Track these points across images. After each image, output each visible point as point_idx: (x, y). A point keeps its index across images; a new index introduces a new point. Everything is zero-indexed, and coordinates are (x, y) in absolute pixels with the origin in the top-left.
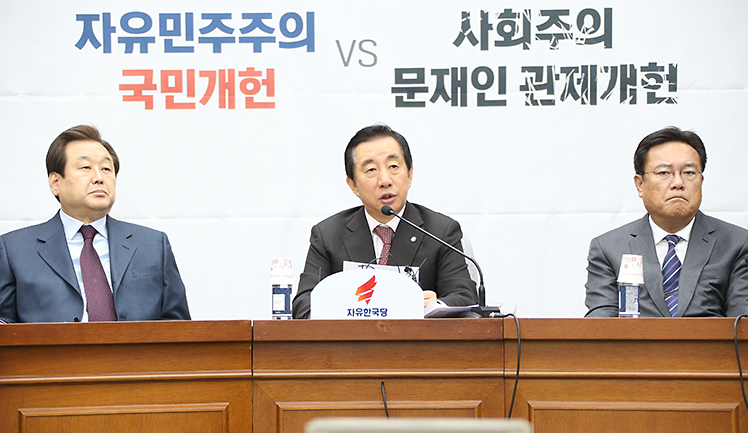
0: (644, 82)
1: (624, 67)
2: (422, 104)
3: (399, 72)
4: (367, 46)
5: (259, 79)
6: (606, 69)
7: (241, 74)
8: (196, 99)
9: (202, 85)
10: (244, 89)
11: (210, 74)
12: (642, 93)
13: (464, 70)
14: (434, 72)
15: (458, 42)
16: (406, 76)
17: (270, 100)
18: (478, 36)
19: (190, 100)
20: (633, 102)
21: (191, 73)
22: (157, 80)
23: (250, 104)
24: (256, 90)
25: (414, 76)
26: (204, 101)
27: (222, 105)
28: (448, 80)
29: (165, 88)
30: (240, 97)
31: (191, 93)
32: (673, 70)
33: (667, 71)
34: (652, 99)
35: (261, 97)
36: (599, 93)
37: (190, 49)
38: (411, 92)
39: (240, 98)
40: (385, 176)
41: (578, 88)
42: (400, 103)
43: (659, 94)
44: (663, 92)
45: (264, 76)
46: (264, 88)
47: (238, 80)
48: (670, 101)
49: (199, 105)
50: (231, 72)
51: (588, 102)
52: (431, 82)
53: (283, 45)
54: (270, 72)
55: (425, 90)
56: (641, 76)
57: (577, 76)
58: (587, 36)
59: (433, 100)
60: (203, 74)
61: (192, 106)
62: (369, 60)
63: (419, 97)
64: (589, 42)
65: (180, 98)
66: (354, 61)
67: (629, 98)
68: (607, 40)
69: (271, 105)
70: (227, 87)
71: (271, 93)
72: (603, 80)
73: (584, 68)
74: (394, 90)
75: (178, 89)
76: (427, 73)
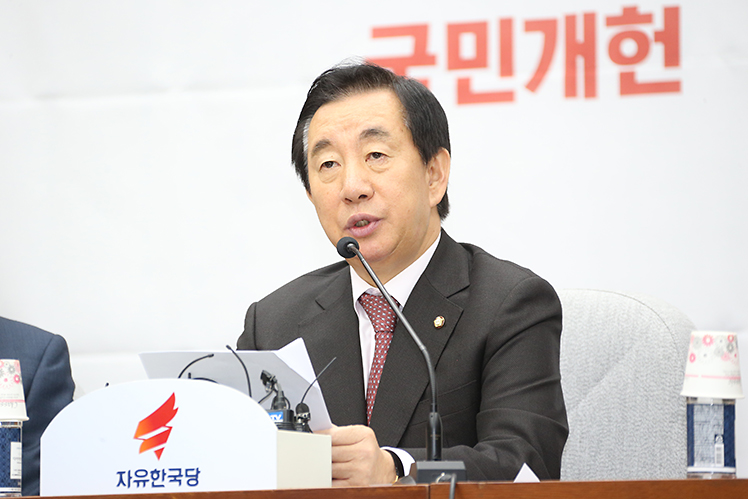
5: (648, 30)
7: (611, 21)
8: (518, 82)
9: (528, 48)
10: (616, 56)
11: (546, 27)
17: (670, 75)
19: (505, 84)
21: (506, 25)
22: (437, 45)
23: (629, 86)
24: (642, 54)
26: (533, 85)
27: (570, 90)
29: (456, 62)
31: (507, 68)
35: (652, 69)
39: (608, 73)
40: (354, 175)
45: (658, 24)
46: (657, 51)
47: (604, 35)
49: (522, 95)
50: (590, 19)
54: (672, 15)
60: (531, 26)
61: (507, 97)
65: (485, 80)
69: (673, 87)
70: (582, 50)
71: (672, 58)
75: (480, 61)
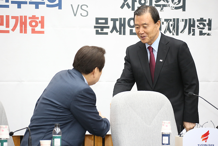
0: (198, 26)
1: (190, 20)
2: (107, 34)
3: (97, 19)
4: (83, 7)
5: (38, 20)
6: (183, 20)
7: (30, 18)
8: (10, 29)
9: (12, 22)
10: (31, 25)
11: (16, 18)
12: (197, 31)
13: (124, 19)
14: (112, 20)
15: (122, 7)
16: (100, 21)
17: (42, 30)
18: (131, 5)
19: (7, 29)
20: (194, 34)
21: (7, 17)
23: (33, 31)
24: (36, 25)
25: (104, 21)
26: (13, 30)
27: (21, 32)
28: (118, 23)
30: (29, 28)
31: (8, 26)
32: (210, 21)
33: (207, 22)
34: (201, 33)
35: (38, 29)
36: (180, 30)
37: (7, 6)
38: (102, 28)
41: (171, 28)
42: (97, 33)
43: (204, 31)
44: (206, 30)
45: (40, 19)
46: (40, 25)
47: (28, 21)
48: (208, 35)
49: (11, 31)
50: (25, 17)
51: (175, 34)
52: (110, 24)
53: (48, 6)
54: (43, 18)
55: (108, 27)
56: (197, 23)
57: (171, 23)
58: (175, 6)
59: (112, 32)
60: (13, 17)
61: (8, 32)
62: (85, 13)
63: (105, 30)
64: (176, 8)
66: (78, 14)
67: (192, 33)
68: (183, 8)
69: (43, 32)
70: (24, 24)
71: (42, 27)
72: (181, 25)
73: (174, 19)
74: (95, 27)
75: (2, 24)
76: (109, 20)
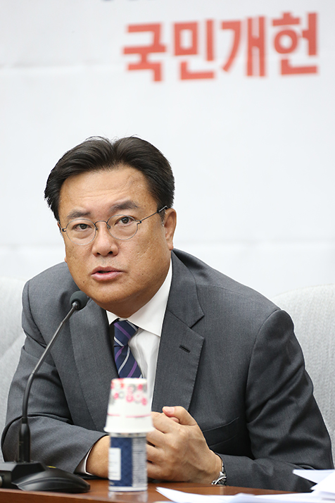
5: (298, 29)
7: (276, 23)
8: (217, 65)
9: (223, 40)
10: (278, 46)
11: (235, 26)
17: (311, 61)
19: (209, 66)
21: (210, 24)
22: (167, 38)
23: (286, 69)
24: (293, 47)
26: (227, 67)
27: (250, 72)
29: (179, 51)
30: (273, 58)
31: (210, 56)
35: (299, 57)
45: (304, 25)
46: (303, 44)
47: (271, 32)
49: (220, 74)
50: (261, 21)
54: (312, 18)
60: (226, 25)
61: (209, 75)
65: (197, 63)
69: (311, 70)
70: (257, 43)
71: (313, 50)
75: (193, 51)
